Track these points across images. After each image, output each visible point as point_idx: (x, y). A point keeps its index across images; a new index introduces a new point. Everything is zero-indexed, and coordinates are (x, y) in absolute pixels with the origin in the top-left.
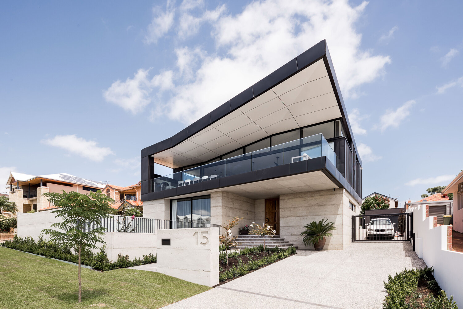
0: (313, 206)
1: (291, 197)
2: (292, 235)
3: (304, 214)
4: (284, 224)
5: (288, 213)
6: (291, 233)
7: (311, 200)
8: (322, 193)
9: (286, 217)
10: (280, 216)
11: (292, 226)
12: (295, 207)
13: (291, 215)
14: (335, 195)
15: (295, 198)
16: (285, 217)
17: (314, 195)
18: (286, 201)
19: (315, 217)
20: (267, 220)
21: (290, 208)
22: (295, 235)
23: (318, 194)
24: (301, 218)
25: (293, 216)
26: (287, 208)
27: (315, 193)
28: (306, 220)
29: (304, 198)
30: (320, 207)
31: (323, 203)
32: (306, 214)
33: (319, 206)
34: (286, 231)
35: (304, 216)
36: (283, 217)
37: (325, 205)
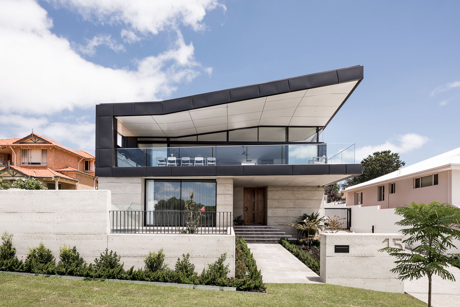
0: (299, 199)
1: (279, 189)
2: (280, 225)
3: (291, 206)
4: (272, 214)
5: (276, 204)
6: (279, 223)
7: (298, 194)
8: (307, 189)
9: (274, 208)
10: (268, 206)
11: (280, 217)
12: (282, 199)
13: (279, 206)
14: (318, 192)
15: (283, 190)
16: (272, 208)
17: (300, 190)
18: (274, 192)
19: (301, 209)
20: (246, 208)
21: (278, 199)
22: (282, 225)
23: (303, 189)
24: (288, 209)
25: (280, 207)
26: (275, 199)
27: (301, 188)
28: (293, 212)
29: (291, 191)
30: (305, 201)
31: (308, 197)
32: (293, 207)
33: (304, 199)
34: (274, 221)
35: (291, 208)
36: (271, 208)
37: (310, 199)
